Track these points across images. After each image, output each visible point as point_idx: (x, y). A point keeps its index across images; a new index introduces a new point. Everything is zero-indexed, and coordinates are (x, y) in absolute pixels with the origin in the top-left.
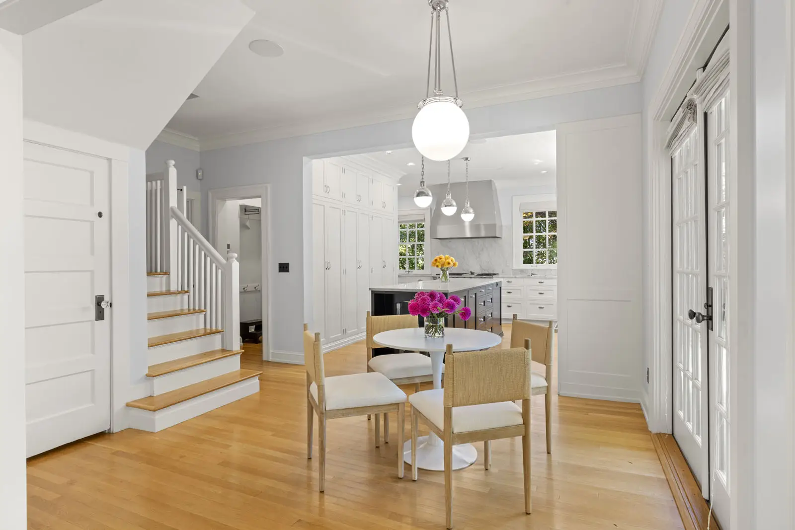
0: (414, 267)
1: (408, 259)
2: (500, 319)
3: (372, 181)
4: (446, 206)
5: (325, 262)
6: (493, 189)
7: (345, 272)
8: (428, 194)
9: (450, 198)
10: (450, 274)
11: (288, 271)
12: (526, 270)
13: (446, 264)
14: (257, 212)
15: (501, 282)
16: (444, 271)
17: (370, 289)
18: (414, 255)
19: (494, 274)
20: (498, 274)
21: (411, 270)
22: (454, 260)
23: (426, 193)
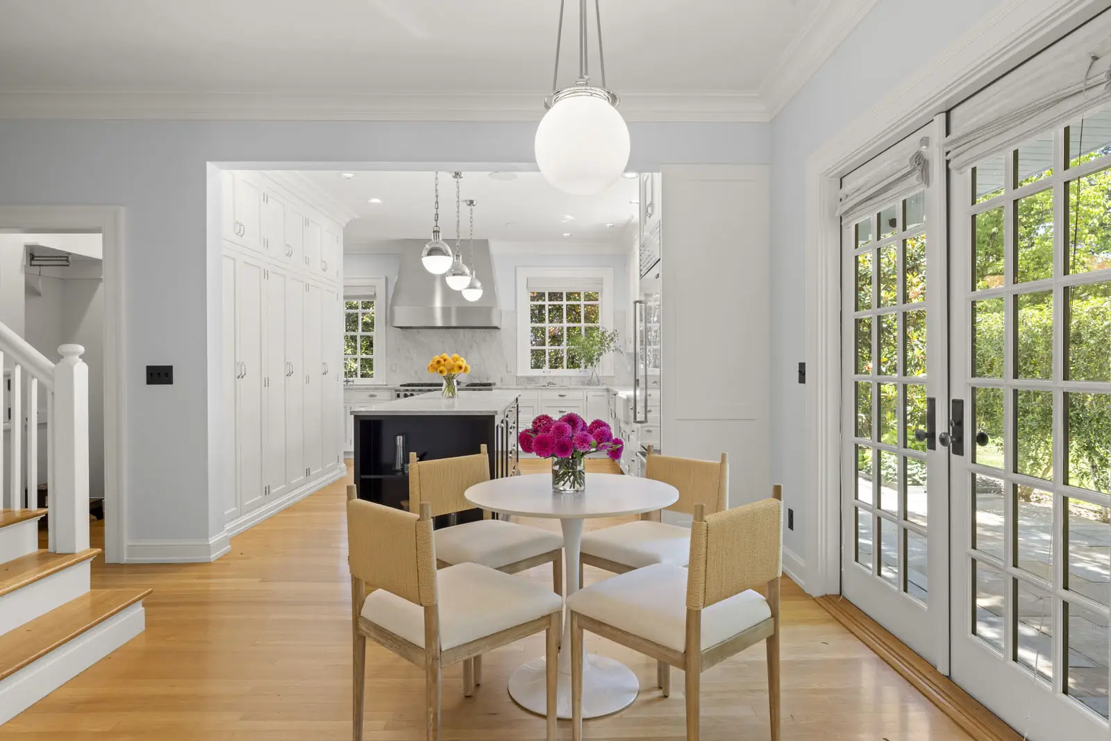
3: (307, 223)
4: (454, 275)
5: (236, 365)
6: (491, 253)
7: (267, 382)
8: (446, 251)
11: (170, 382)
12: (534, 377)
13: (454, 369)
14: (65, 263)
16: (449, 379)
17: (352, 413)
18: (354, 353)
19: (490, 384)
20: (495, 384)
21: (351, 379)
22: (464, 362)
23: (443, 250)
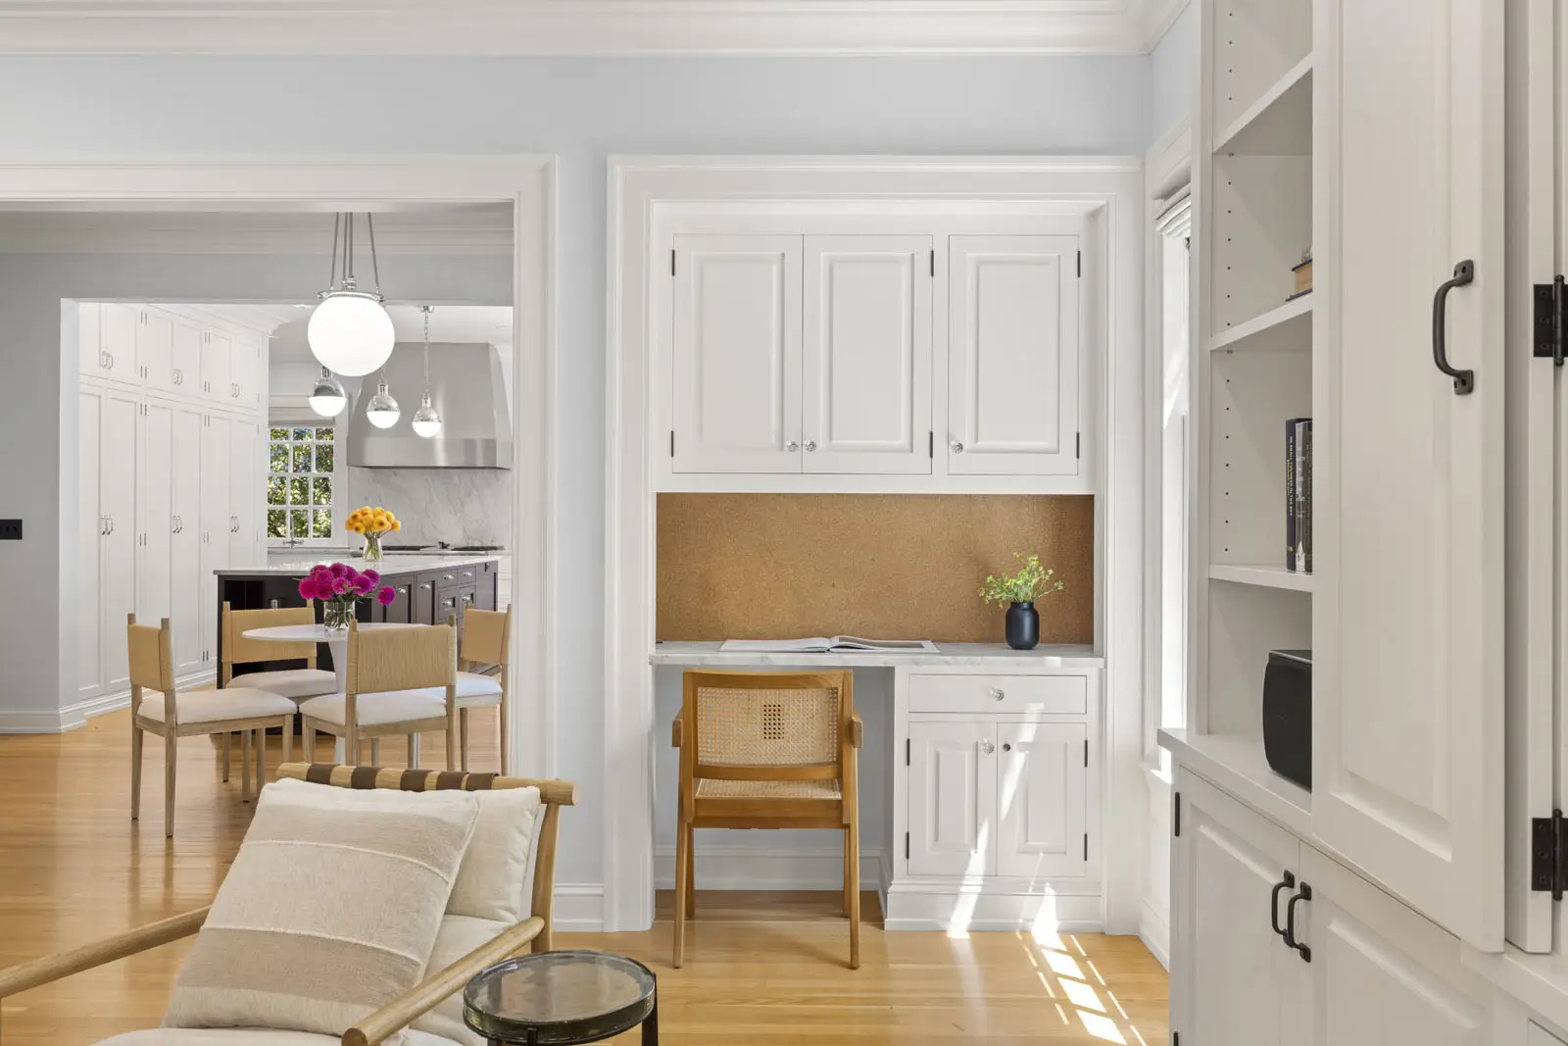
0: (307, 531)
1: (292, 512)
3: (207, 338)
4: (376, 410)
5: (100, 519)
6: (492, 362)
7: (144, 540)
8: (338, 390)
9: (387, 393)
10: (384, 548)
11: (19, 536)
13: (376, 525)
15: (496, 562)
16: (371, 539)
17: (215, 572)
18: (306, 502)
19: (495, 548)
20: (502, 548)
21: (296, 539)
22: (393, 518)
23: (334, 388)
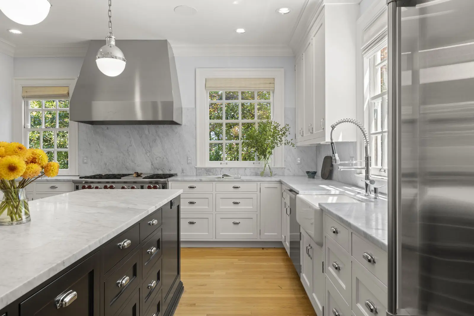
2: (178, 242)
6: (170, 56)
12: (213, 168)
20: (176, 175)
